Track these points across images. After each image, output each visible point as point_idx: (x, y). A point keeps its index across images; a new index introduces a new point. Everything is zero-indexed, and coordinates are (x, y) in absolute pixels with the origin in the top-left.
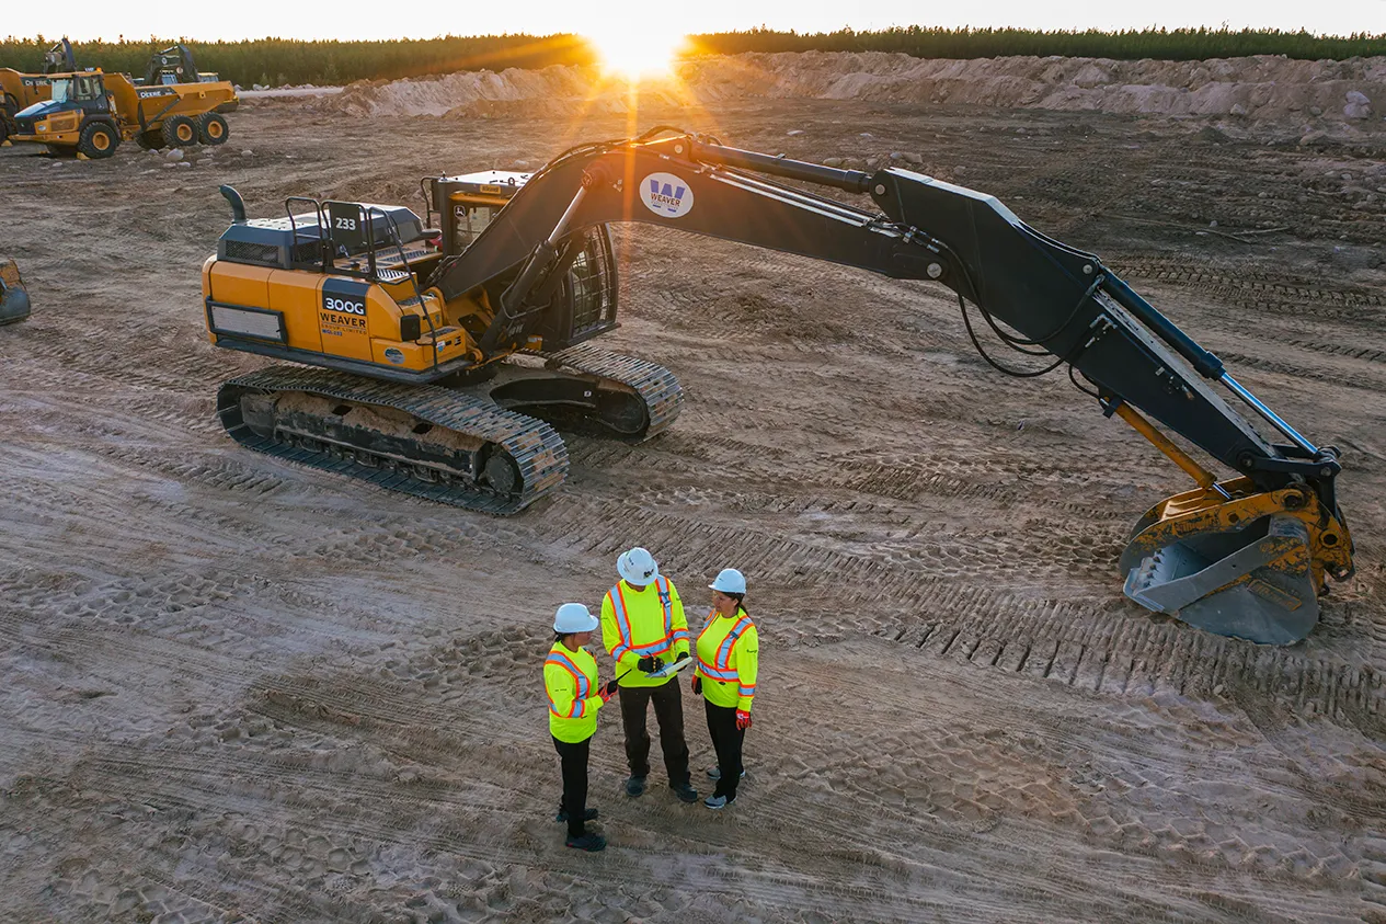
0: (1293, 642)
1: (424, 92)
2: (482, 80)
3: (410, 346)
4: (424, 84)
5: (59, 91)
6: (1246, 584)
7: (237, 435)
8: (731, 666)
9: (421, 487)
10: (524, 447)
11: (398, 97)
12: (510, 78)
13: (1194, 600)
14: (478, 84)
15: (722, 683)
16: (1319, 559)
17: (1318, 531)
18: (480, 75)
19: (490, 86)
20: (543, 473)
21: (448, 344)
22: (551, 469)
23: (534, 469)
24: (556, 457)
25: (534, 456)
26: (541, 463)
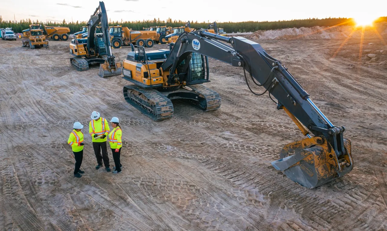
0: (312, 188)
1: (275, 33)
2: (293, 30)
3: (146, 79)
4: (276, 31)
5: (175, 31)
6: (299, 165)
7: (126, 99)
8: (115, 138)
9: (147, 113)
10: (160, 104)
11: (268, 34)
12: (301, 30)
13: (287, 168)
14: (292, 31)
15: (113, 143)
16: (328, 163)
17: (328, 153)
18: (293, 29)
19: (295, 32)
20: (164, 112)
21: (157, 80)
22: (167, 111)
23: (161, 110)
24: (169, 109)
25: (162, 107)
26: (163, 109)
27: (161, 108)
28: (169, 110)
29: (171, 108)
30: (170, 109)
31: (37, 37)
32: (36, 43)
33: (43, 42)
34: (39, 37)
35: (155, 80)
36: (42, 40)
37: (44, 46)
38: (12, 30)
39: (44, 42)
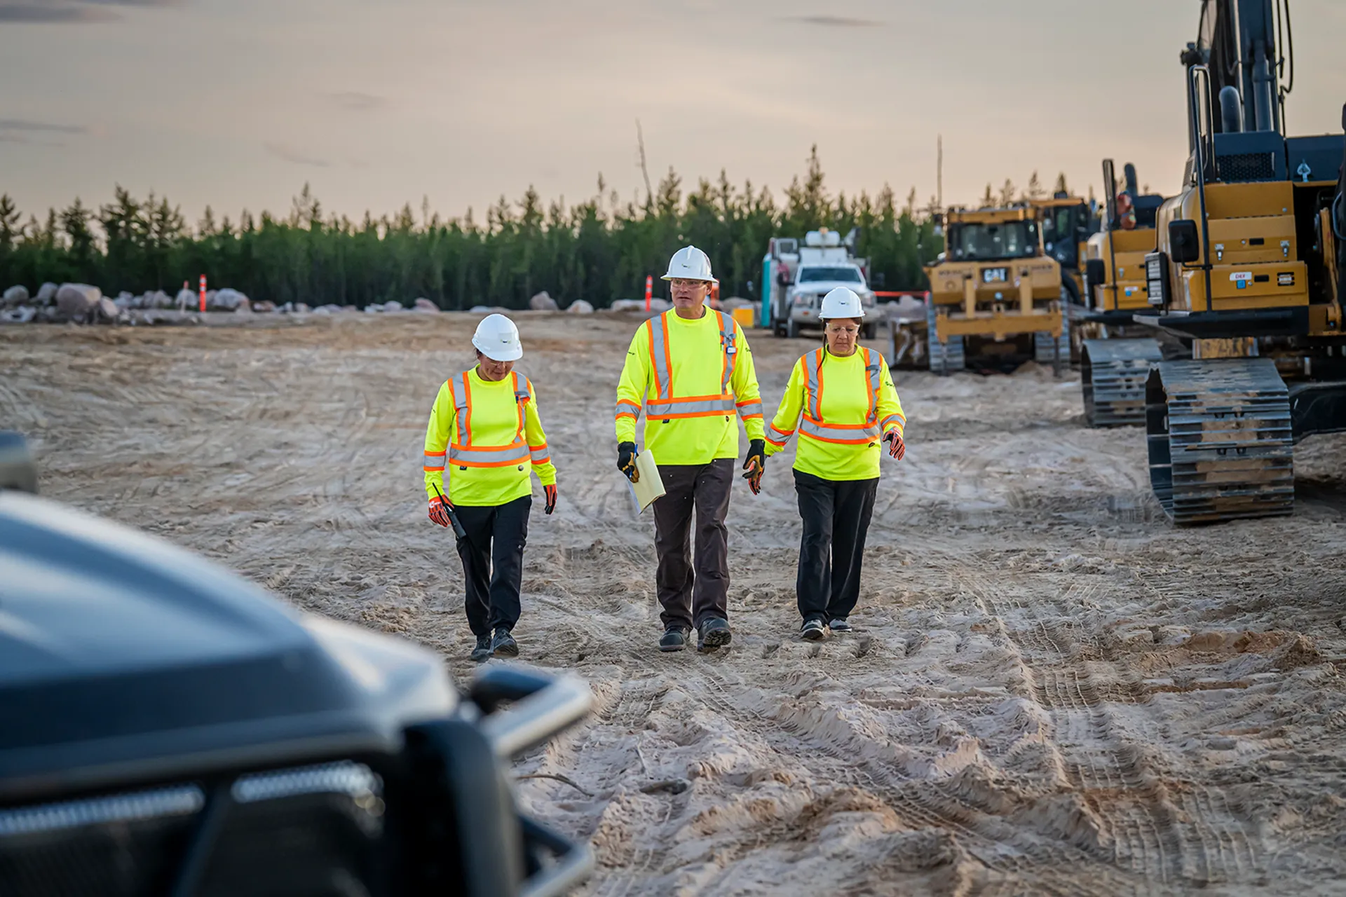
10: (1200, 404)
20: (1222, 450)
21: (1260, 279)
22: (1242, 450)
23: (1198, 438)
24: (1260, 435)
25: (1207, 421)
26: (1215, 435)
27: (1199, 426)
28: (1254, 441)
29: (1276, 434)
30: (1267, 440)
31: (994, 277)
32: (972, 322)
33: (1028, 316)
34: (1008, 272)
35: (1248, 276)
36: (1026, 300)
37: (1041, 354)
38: (854, 252)
39: (1039, 312)
